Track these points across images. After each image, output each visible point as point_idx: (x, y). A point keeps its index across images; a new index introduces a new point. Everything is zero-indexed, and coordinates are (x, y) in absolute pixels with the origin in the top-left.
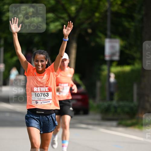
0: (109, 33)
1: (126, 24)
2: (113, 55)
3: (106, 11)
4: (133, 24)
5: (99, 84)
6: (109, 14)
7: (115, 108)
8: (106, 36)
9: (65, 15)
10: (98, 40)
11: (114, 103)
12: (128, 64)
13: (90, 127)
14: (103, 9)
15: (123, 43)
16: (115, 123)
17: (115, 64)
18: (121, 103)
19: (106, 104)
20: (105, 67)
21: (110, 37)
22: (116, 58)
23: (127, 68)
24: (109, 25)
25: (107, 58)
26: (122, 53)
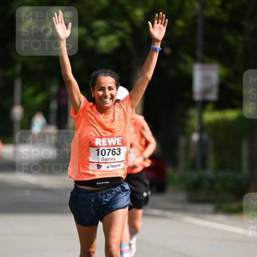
0: (199, 54)
1: (230, 39)
2: (206, 91)
3: (195, 17)
4: (241, 38)
5: (182, 141)
6: (199, 21)
7: (211, 181)
8: (196, 59)
9: (125, 24)
10: (181, 66)
11: (209, 173)
12: (233, 107)
13: (169, 213)
14: (190, 14)
15: (224, 72)
16: (210, 208)
17: (210, 107)
18: (222, 174)
19: (195, 175)
20: (194, 112)
21: (202, 62)
22: (213, 96)
23: (231, 114)
24: (200, 41)
25: (197, 97)
26: (222, 87)
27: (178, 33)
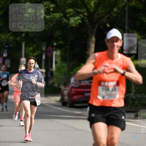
24: (127, 20)
27: (114, 15)
